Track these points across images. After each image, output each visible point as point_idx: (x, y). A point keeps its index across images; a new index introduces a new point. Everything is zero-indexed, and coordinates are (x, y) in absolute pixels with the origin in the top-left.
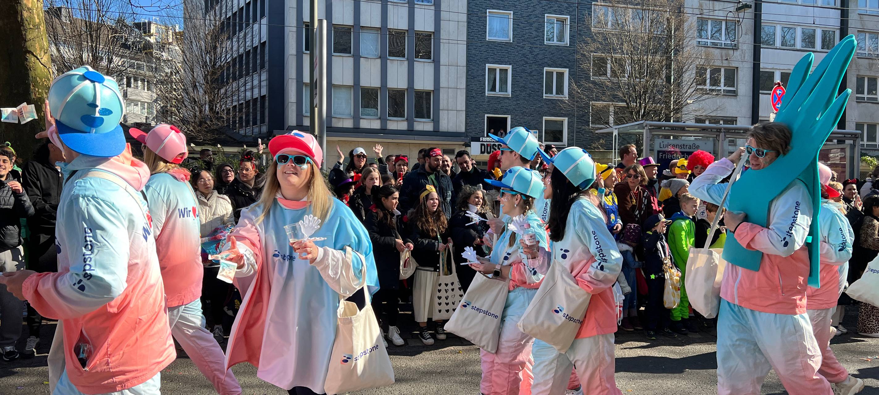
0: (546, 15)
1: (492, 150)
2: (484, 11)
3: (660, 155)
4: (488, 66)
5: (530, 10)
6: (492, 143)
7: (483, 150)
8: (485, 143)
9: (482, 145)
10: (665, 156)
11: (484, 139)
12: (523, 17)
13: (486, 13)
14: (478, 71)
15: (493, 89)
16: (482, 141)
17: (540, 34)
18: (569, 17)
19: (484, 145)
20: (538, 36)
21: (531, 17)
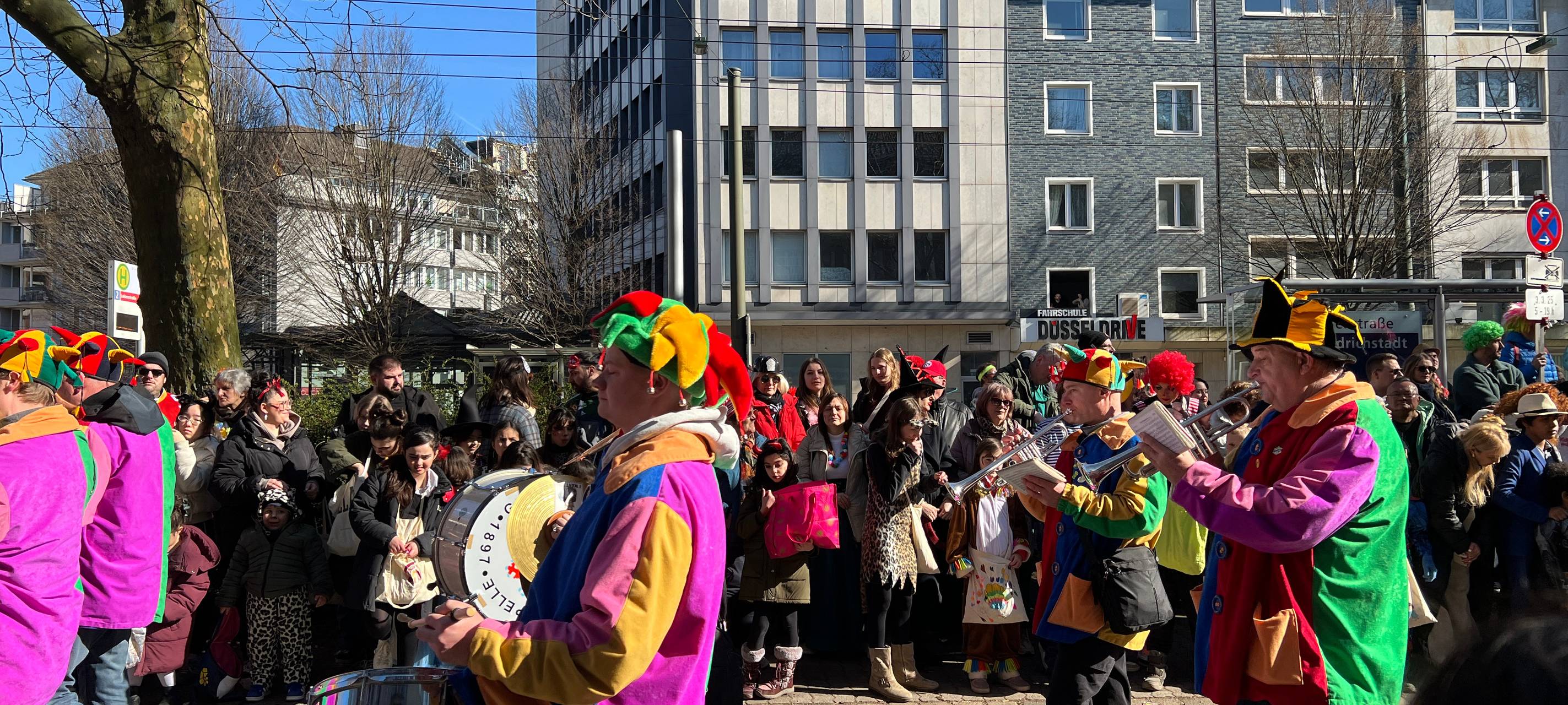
0: (1155, 84)
1: (1061, 331)
2: (1037, 85)
4: (1048, 181)
5: (1126, 77)
6: (1060, 320)
7: (1043, 332)
8: (1047, 320)
9: (1040, 323)
11: (1044, 313)
12: (1110, 90)
13: (1042, 88)
14: (1030, 190)
15: (1061, 222)
16: (1041, 317)
17: (1146, 119)
18: (1199, 84)
19: (1045, 323)
20: (1141, 122)
21: (1126, 89)
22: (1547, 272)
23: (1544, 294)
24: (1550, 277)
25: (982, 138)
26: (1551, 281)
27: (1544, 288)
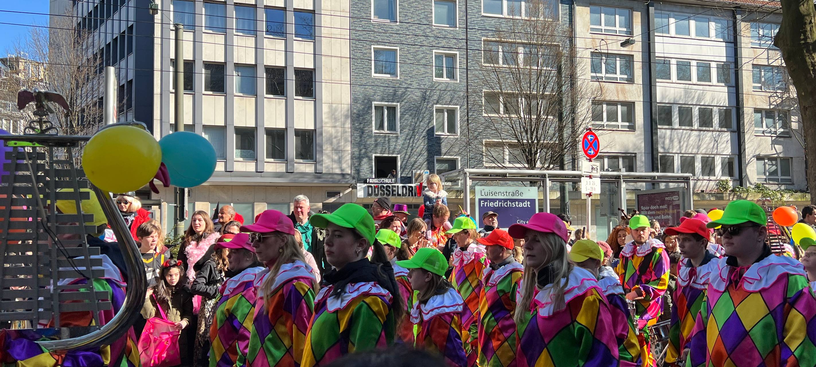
0: (434, 51)
1: (380, 192)
2: (368, 47)
3: (482, 204)
4: (374, 103)
5: (418, 46)
6: (380, 185)
7: (370, 192)
8: (373, 185)
9: (369, 187)
10: (487, 204)
11: (371, 181)
12: (409, 53)
13: (371, 49)
14: (363, 108)
15: (381, 128)
16: (369, 183)
17: (429, 71)
18: (458, 53)
19: (371, 187)
20: (427, 73)
21: (418, 53)
22: (592, 168)
23: (591, 180)
24: (593, 171)
25: (336, 77)
26: (594, 173)
27: (590, 177)
